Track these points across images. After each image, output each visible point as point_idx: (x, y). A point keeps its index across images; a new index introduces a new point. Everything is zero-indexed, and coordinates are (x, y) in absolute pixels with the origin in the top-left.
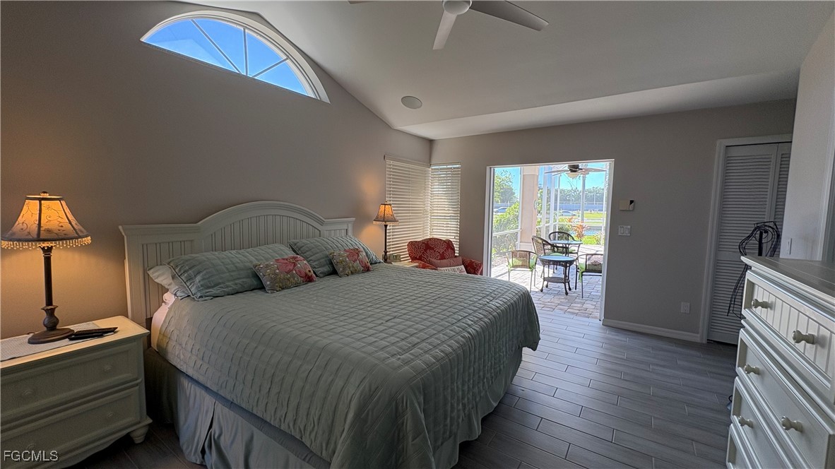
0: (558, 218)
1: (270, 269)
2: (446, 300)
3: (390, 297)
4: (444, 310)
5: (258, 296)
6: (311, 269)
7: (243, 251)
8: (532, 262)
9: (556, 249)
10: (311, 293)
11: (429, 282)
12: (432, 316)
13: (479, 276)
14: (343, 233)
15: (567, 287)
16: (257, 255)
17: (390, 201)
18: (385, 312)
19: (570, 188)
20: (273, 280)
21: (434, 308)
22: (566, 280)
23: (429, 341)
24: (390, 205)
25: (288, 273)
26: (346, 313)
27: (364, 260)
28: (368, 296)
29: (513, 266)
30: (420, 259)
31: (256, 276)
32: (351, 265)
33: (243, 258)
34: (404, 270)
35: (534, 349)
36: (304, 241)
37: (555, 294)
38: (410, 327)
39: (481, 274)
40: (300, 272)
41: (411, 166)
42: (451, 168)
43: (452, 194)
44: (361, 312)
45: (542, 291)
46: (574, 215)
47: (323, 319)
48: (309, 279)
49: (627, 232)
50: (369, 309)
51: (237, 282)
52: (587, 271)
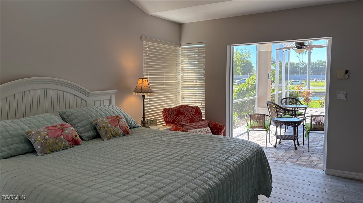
0: (289, 86)
1: (41, 135)
2: (191, 157)
3: (144, 156)
4: (190, 166)
5: (30, 159)
6: (77, 134)
7: (16, 120)
8: (267, 123)
9: (287, 112)
10: (76, 155)
11: (178, 142)
12: (178, 172)
13: (221, 136)
14: (107, 103)
15: (296, 143)
16: (29, 124)
17: (147, 75)
18: (138, 170)
19: (298, 62)
20: (43, 145)
21: (181, 164)
22: (295, 138)
23: (175, 193)
24: (147, 79)
25: (56, 138)
26: (104, 171)
27: (124, 125)
28: (125, 156)
29: (251, 127)
30: (173, 122)
31: (29, 142)
32: (112, 130)
33: (17, 127)
34: (159, 133)
35: (268, 196)
36: (72, 110)
37: (286, 150)
38: (159, 181)
39: (224, 134)
40: (67, 136)
41: (164, 46)
42: (197, 47)
43: (199, 68)
44: (118, 170)
45: (275, 146)
46: (303, 84)
47: (85, 177)
48: (75, 143)
49: (344, 97)
50: (125, 167)
51: (11, 147)
52: (312, 129)
